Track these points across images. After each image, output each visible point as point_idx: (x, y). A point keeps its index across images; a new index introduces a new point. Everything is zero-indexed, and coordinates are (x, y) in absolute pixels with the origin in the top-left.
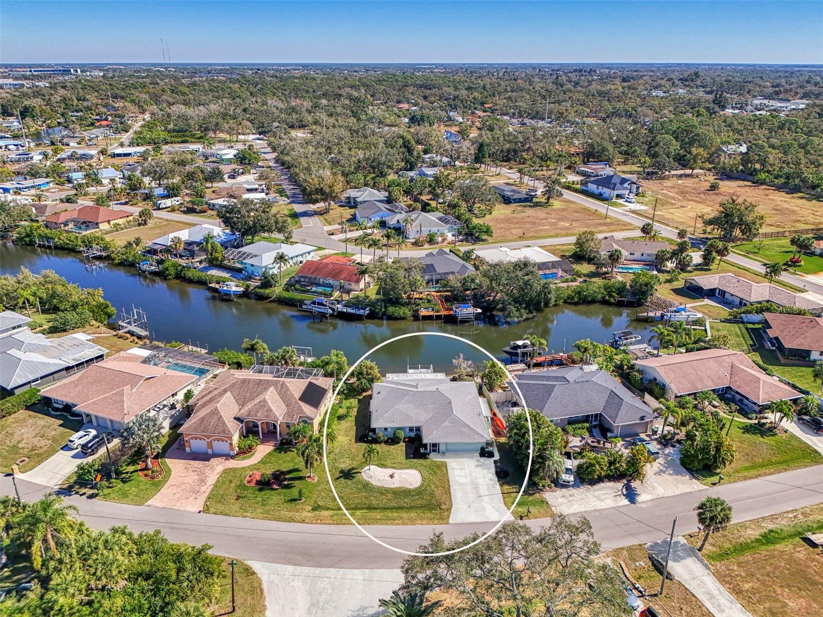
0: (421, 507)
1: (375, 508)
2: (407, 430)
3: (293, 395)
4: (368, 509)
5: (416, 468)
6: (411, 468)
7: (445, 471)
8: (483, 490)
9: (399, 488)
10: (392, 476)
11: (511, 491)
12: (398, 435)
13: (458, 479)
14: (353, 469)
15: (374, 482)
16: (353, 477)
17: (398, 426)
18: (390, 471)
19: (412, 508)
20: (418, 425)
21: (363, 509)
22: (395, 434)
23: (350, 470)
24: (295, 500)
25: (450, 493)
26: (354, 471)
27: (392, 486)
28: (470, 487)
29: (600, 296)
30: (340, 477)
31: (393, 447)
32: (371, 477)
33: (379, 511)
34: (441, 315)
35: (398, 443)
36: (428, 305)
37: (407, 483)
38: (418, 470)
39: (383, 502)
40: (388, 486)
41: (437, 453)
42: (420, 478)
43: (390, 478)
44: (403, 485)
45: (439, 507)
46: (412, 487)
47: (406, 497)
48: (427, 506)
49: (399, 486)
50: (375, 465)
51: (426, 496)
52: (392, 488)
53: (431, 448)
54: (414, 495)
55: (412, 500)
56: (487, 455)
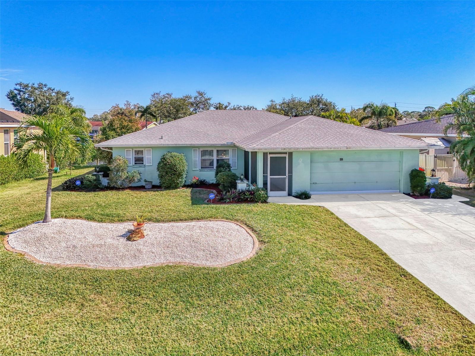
2: (197, 159)
5: (229, 218)
9: (161, 268)
10: (132, 234)
15: (46, 257)
17: (170, 143)
20: (223, 143)
22: (163, 160)
27: (127, 265)
31: (153, 193)
32: (40, 240)
35: (172, 187)
37: (200, 250)
38: (236, 220)
39: (51, 338)
40: (108, 267)
41: (286, 193)
42: (250, 238)
43: (123, 240)
44: (178, 260)
45: (395, 342)
46: (219, 264)
47: (192, 305)
48: (318, 341)
49: (160, 261)
50: (80, 217)
51: (296, 293)
52: (127, 269)
53: (269, 177)
54: (236, 292)
55: (227, 313)
56: (432, 191)
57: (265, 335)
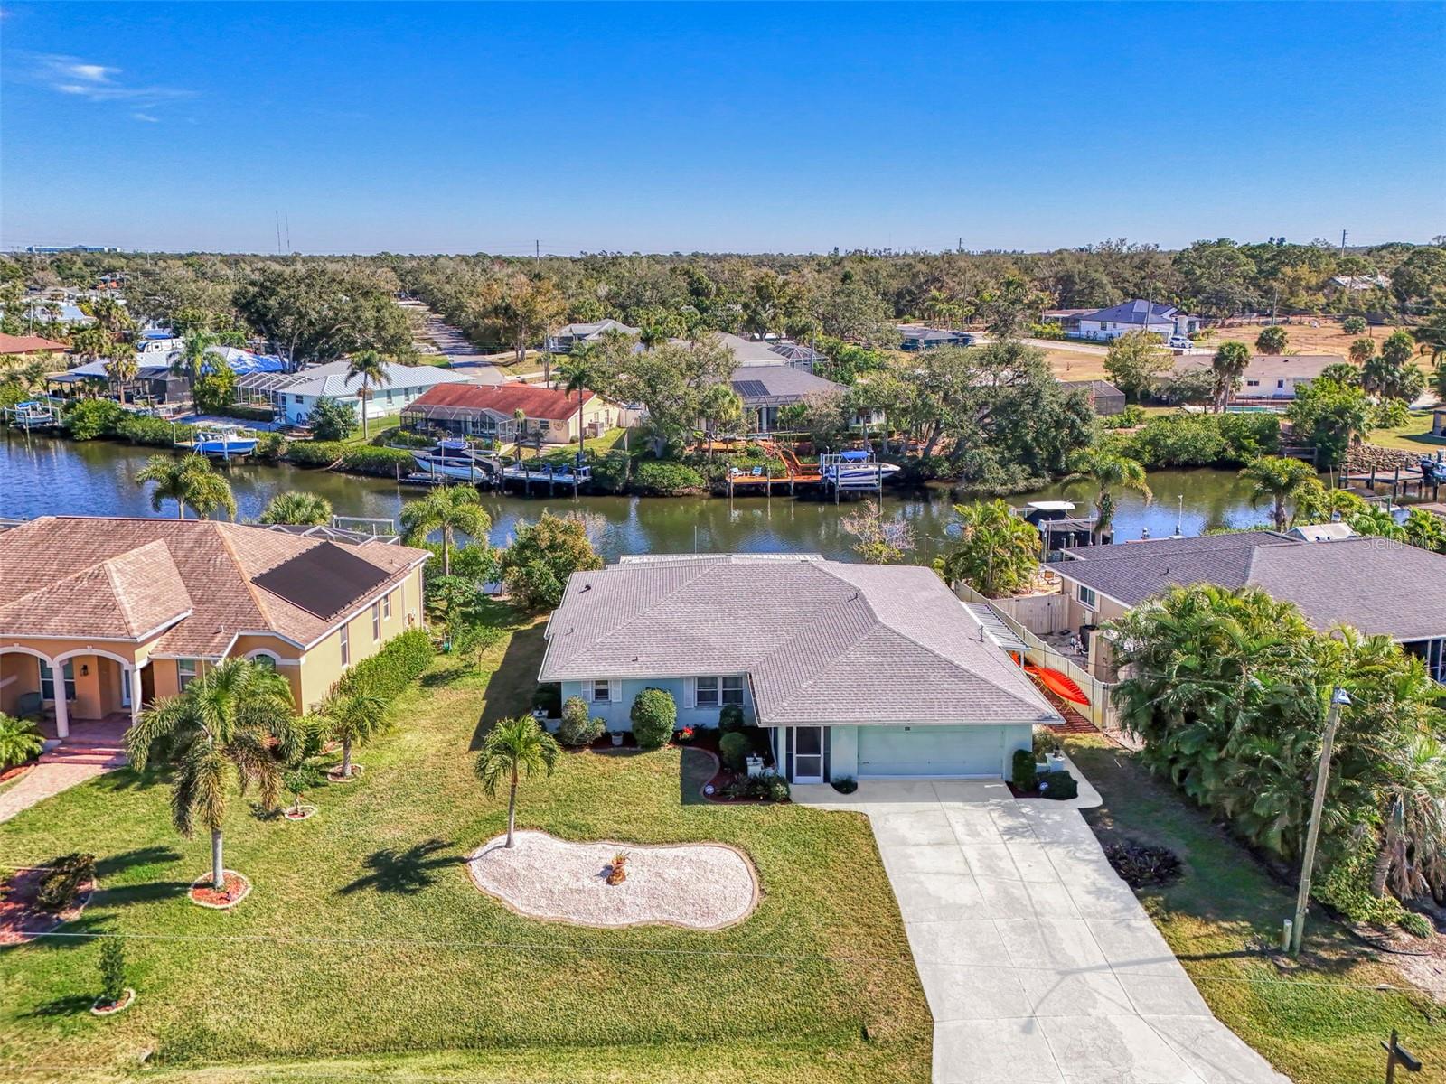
0: (763, 1030)
1: (508, 1042)
2: (690, 692)
3: (234, 564)
4: (468, 1044)
5: (729, 840)
6: (706, 838)
7: (866, 852)
8: (1077, 943)
9: (648, 928)
10: (612, 874)
11: (1222, 945)
12: (650, 708)
13: (933, 885)
14: (435, 845)
15: (525, 904)
16: (425, 882)
17: (649, 672)
18: (606, 853)
19: (709, 1037)
20: (732, 670)
21: (441, 1045)
22: (638, 705)
23: (416, 853)
24: (76, 1004)
25: (907, 954)
26: (433, 856)
27: (611, 922)
28: (1001, 923)
29: (1210, 450)
30: (361, 884)
31: (627, 761)
32: (511, 879)
33: (530, 1054)
34: (787, 484)
35: (652, 746)
36: (749, 462)
37: (687, 903)
38: (738, 846)
39: (558, 1006)
40: (592, 922)
41: (820, 779)
42: (750, 883)
43: (602, 882)
44: (665, 917)
45: (859, 1031)
46: (709, 925)
47: (679, 977)
48: (794, 1025)
49: (646, 917)
50: (539, 828)
51: (785, 970)
52: (612, 928)
53: (795, 756)
54: (723, 965)
55: (712, 989)
56: (1043, 786)
57: (745, 1016)
